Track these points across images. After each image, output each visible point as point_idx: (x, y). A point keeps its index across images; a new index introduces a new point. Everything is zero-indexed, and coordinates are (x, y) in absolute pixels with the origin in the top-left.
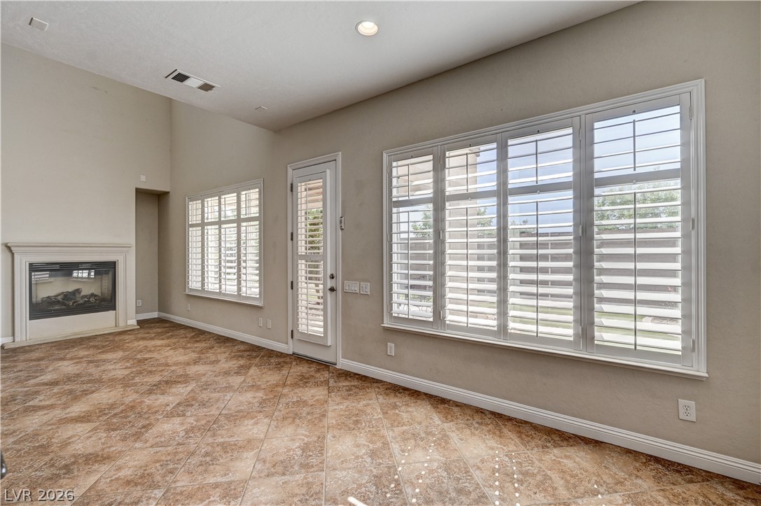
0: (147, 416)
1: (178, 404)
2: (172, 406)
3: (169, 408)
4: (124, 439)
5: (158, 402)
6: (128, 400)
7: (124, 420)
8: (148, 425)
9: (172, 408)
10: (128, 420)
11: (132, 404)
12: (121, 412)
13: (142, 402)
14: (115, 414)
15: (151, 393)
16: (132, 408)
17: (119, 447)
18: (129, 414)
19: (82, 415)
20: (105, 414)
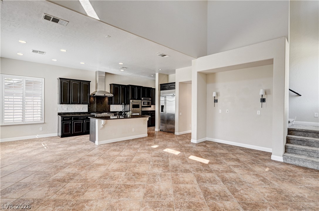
0: (77, 164)
1: (65, 167)
2: (68, 167)
3: (69, 166)
4: (84, 159)
5: (72, 169)
6: (84, 171)
7: (85, 163)
8: (77, 161)
9: (68, 166)
10: (83, 163)
11: (83, 169)
12: (86, 166)
13: (78, 170)
14: (88, 165)
15: (74, 174)
16: (82, 167)
17: (85, 157)
18: (83, 165)
19: (99, 166)
20: (91, 166)
